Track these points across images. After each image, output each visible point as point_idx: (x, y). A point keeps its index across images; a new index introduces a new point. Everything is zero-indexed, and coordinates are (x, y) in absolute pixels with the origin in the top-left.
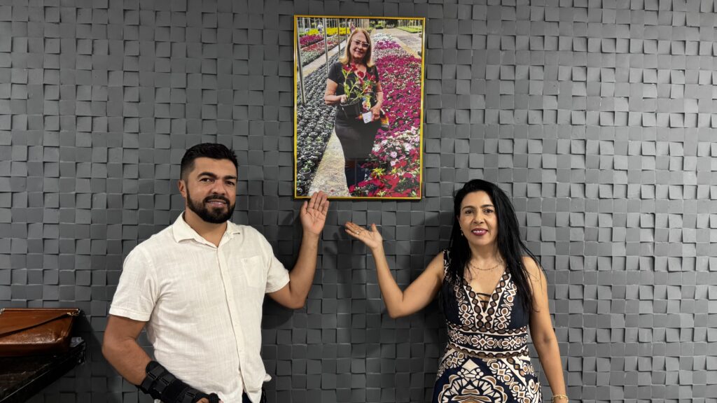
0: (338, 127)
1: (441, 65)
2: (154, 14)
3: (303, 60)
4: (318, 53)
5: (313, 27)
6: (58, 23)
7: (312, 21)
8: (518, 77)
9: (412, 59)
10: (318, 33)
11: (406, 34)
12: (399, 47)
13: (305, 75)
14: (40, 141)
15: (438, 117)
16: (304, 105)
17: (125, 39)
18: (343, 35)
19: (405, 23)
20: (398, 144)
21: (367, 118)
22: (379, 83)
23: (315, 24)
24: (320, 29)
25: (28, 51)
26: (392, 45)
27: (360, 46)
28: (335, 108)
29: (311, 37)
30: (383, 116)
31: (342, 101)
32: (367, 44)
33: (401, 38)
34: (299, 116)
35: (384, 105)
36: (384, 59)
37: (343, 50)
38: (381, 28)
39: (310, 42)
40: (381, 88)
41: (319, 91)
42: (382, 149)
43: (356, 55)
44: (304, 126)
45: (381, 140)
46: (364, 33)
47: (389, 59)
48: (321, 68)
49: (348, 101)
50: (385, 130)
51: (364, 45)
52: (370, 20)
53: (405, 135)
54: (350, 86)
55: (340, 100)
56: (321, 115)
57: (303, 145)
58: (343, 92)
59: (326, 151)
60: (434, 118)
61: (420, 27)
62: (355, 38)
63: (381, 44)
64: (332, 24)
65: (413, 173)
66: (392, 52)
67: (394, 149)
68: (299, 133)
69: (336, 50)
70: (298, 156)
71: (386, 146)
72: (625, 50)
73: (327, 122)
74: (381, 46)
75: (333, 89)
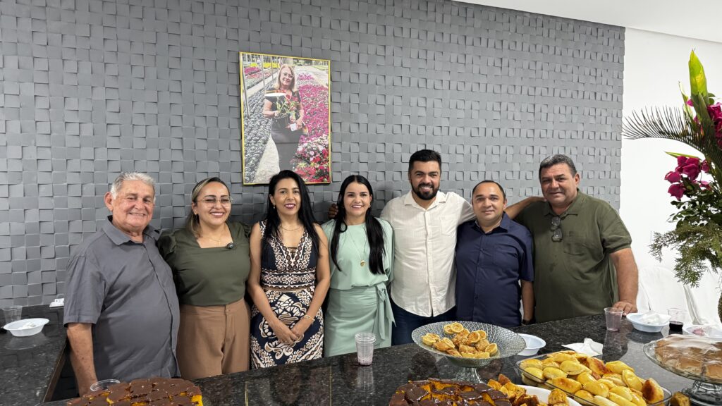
0: (274, 133)
1: (340, 93)
2: (129, 44)
3: (247, 85)
4: (258, 80)
5: (253, 61)
6: (45, 46)
7: (253, 57)
8: (387, 104)
9: (322, 88)
10: (257, 66)
11: (318, 71)
12: (313, 79)
13: (248, 96)
14: (33, 142)
15: (339, 128)
16: (248, 117)
17: (105, 62)
18: (276, 68)
19: (317, 63)
20: (314, 146)
21: (293, 127)
22: (301, 103)
23: (255, 59)
24: (259, 62)
25: (19, 68)
26: (308, 78)
27: (287, 77)
28: (271, 120)
29: (253, 69)
30: (304, 127)
31: (276, 115)
32: (292, 76)
33: (314, 73)
34: (245, 125)
35: (305, 119)
36: (303, 88)
37: (275, 79)
38: (301, 65)
39: (252, 72)
40: (302, 107)
41: (259, 107)
42: (304, 149)
43: (284, 83)
44: (249, 132)
45: (303, 143)
46: (289, 68)
47: (307, 87)
48: (261, 90)
49: (280, 115)
50: (306, 136)
51: (290, 76)
52: (294, 59)
53: (319, 140)
54: (281, 105)
55: (274, 114)
56: (261, 124)
57: (248, 146)
58: (276, 109)
59: (265, 151)
60: (337, 129)
61: (326, 66)
62: (283, 71)
63: (301, 76)
64: (267, 60)
65: (325, 166)
66: (309, 83)
67: (312, 149)
68: (246, 137)
69: (270, 79)
70: (246, 154)
71: (306, 147)
72: (447, 87)
73: (266, 130)
74: (301, 78)
75: (269, 106)
